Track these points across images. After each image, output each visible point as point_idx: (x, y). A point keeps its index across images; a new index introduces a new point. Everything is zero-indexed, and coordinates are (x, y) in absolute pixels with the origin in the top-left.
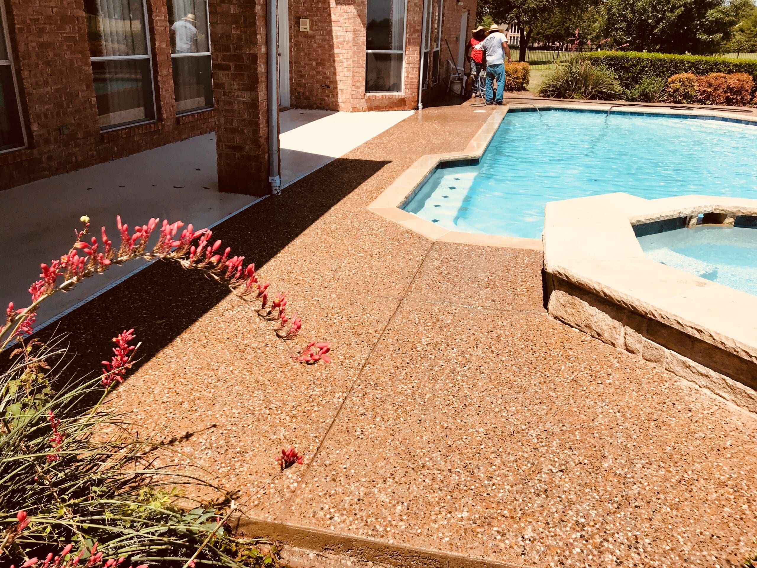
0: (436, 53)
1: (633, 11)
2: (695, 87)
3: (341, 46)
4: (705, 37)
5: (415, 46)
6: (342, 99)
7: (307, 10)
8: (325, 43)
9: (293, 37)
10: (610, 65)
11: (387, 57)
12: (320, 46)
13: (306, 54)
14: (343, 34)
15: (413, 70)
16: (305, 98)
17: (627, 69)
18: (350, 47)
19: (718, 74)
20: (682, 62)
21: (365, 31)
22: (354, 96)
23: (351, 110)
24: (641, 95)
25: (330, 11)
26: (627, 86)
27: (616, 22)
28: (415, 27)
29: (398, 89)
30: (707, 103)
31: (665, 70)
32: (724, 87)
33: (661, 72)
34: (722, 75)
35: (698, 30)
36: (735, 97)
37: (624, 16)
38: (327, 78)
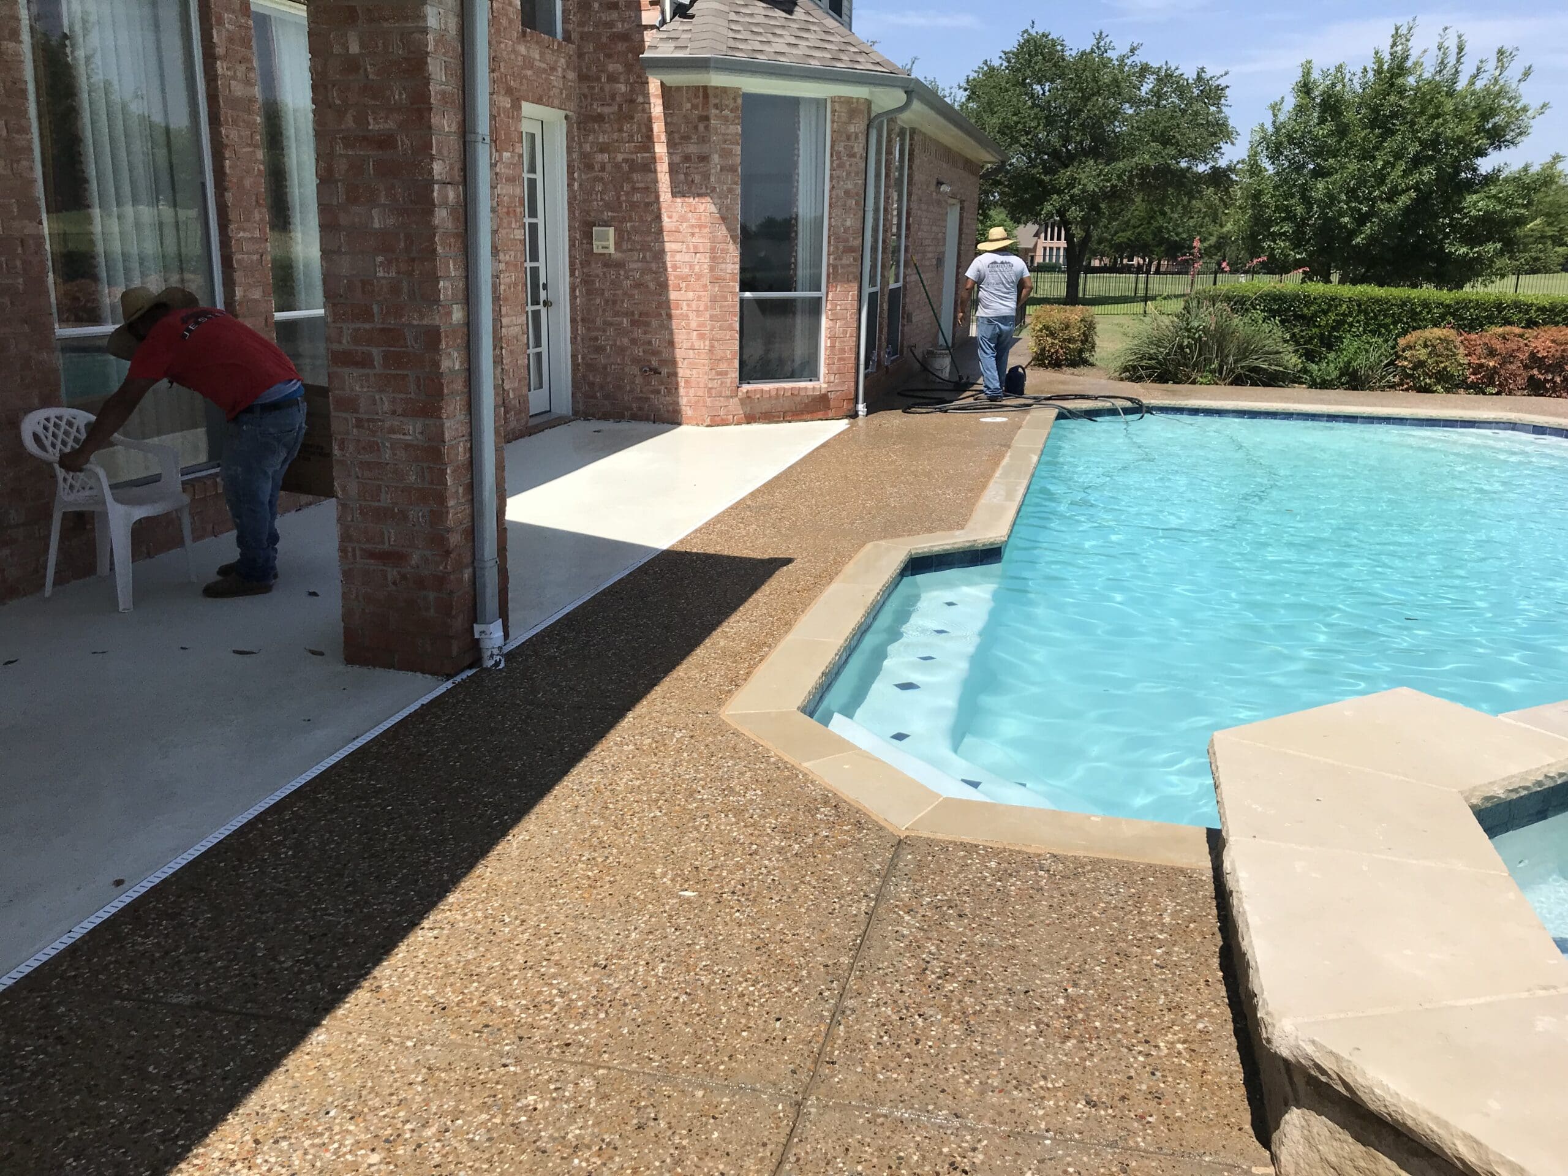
0: (894, 294)
1: (1307, 201)
2: (1459, 357)
3: (683, 285)
4: (1463, 250)
5: (849, 281)
6: (686, 397)
7: (608, 206)
8: (648, 277)
9: (578, 266)
10: (1270, 310)
11: (786, 308)
12: (638, 285)
13: (607, 301)
14: (687, 258)
15: (845, 332)
16: (606, 397)
17: (1309, 321)
18: (706, 286)
19: (1508, 328)
20: (1425, 304)
21: (737, 253)
22: (713, 391)
23: (708, 421)
24: (1342, 375)
25: (659, 209)
26: (1310, 356)
27: (1270, 222)
28: (847, 241)
29: (813, 375)
30: (1488, 390)
31: (1389, 320)
32: (1524, 356)
33: (1380, 326)
34: (1517, 330)
35: (1447, 235)
36: (1550, 377)
37: (1287, 209)
38: (655, 353)
